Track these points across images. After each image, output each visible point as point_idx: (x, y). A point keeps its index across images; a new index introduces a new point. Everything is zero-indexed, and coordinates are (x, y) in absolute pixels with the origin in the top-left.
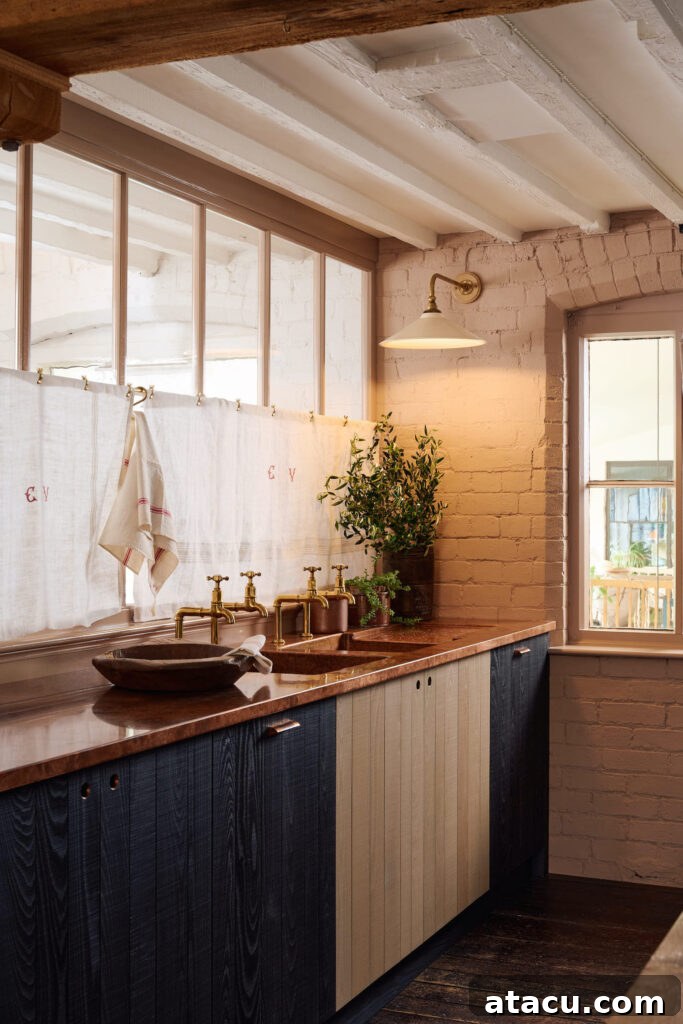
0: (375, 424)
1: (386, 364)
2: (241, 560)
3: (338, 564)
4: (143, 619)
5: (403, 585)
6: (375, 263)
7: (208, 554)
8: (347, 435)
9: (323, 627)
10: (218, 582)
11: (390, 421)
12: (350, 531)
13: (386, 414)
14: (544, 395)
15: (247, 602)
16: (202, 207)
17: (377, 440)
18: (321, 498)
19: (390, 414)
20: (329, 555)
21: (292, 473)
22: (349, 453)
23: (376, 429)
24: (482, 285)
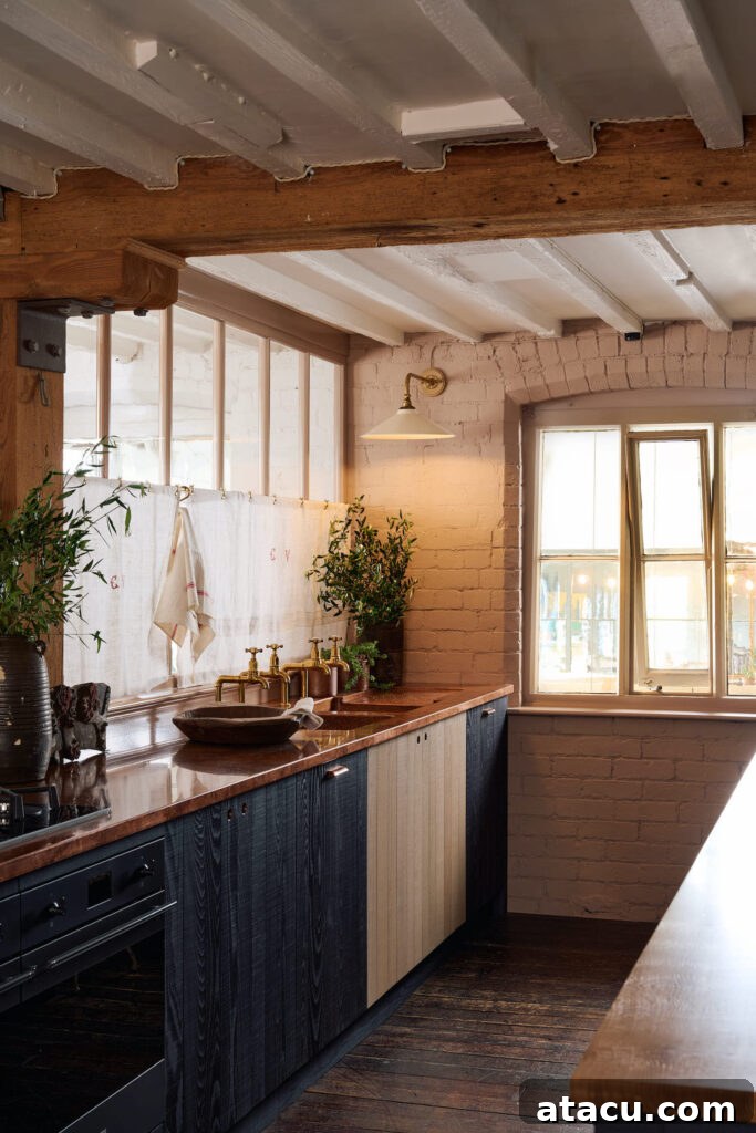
0: (347, 506)
1: (356, 450)
2: (251, 633)
3: (334, 636)
4: (184, 686)
5: (381, 653)
6: (347, 356)
7: (229, 628)
8: (328, 517)
9: (316, 692)
10: (254, 654)
11: (363, 503)
12: (329, 605)
13: (359, 497)
14: (502, 481)
15: (272, 670)
16: (222, 322)
17: (350, 521)
18: (308, 575)
19: (362, 497)
20: (313, 626)
21: (287, 554)
22: (328, 532)
23: (349, 510)
24: (446, 380)
